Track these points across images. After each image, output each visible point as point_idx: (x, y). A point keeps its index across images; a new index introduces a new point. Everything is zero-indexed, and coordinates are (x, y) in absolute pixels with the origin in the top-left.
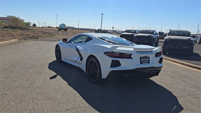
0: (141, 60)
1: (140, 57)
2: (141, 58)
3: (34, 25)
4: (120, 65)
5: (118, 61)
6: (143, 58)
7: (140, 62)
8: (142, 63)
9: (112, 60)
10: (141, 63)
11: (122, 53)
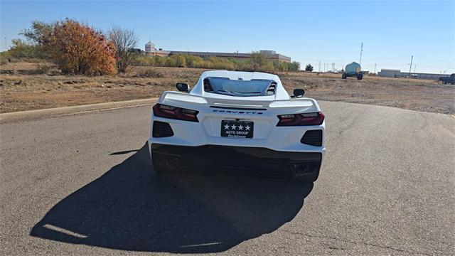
0: (223, 128)
1: (223, 121)
2: (224, 123)
3: (309, 68)
4: (171, 134)
5: (168, 124)
6: (231, 123)
7: (220, 133)
8: (227, 135)
9: (155, 122)
10: (224, 134)
11: (177, 108)
